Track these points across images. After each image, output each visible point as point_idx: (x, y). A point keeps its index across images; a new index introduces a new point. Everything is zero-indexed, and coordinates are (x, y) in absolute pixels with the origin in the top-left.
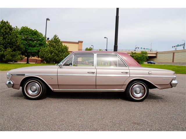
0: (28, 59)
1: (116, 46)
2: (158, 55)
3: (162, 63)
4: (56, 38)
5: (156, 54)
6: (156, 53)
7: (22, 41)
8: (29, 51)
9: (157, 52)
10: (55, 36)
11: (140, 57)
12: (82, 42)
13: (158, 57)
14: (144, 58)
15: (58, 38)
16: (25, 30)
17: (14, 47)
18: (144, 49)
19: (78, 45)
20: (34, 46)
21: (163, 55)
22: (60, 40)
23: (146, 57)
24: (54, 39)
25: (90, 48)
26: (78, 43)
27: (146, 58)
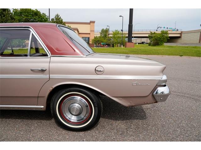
1: (131, 25)
2: (183, 35)
3: (186, 44)
4: (58, 18)
5: (181, 34)
6: (180, 32)
9: (182, 32)
11: (159, 38)
12: (94, 22)
13: (182, 37)
14: (164, 39)
15: (60, 18)
16: (24, 11)
18: (167, 28)
19: (90, 25)
21: (189, 35)
22: (62, 20)
23: (167, 37)
24: (56, 20)
25: (107, 28)
26: (89, 23)
27: (167, 39)
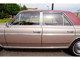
0: (13, 17)
7: (9, 8)
8: (13, 13)
10: (24, 6)
17: (5, 11)
20: (15, 11)
